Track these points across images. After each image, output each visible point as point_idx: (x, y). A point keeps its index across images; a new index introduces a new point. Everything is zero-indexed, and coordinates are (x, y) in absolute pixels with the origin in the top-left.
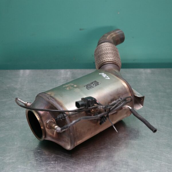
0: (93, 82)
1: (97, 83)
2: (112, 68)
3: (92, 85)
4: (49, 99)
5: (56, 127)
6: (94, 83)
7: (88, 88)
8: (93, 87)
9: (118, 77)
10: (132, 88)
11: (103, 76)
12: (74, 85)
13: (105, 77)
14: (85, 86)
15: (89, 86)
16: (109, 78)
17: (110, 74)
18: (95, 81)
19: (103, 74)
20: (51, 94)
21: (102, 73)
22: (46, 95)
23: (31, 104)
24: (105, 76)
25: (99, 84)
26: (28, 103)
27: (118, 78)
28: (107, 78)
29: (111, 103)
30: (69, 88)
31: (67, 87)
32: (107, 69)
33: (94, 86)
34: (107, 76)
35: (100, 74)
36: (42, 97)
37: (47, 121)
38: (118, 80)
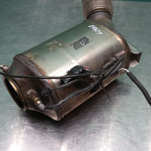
0: (82, 39)
1: (86, 40)
2: (104, 17)
3: (81, 42)
4: (28, 65)
5: (39, 102)
6: (83, 41)
7: (76, 48)
8: (82, 46)
9: (112, 31)
10: (128, 43)
11: (94, 29)
12: (58, 43)
13: (95, 31)
14: (72, 45)
15: (77, 44)
16: (101, 33)
17: (102, 26)
18: (84, 37)
19: (94, 27)
20: (31, 57)
21: (92, 26)
22: (25, 58)
23: (8, 67)
24: (96, 29)
25: (89, 41)
26: (4, 66)
27: (112, 33)
28: (99, 32)
29: (104, 66)
30: (53, 47)
31: (51, 46)
32: (96, 18)
33: (83, 44)
34: (99, 29)
35: (89, 26)
36: (20, 61)
37: (27, 92)
38: (112, 35)
